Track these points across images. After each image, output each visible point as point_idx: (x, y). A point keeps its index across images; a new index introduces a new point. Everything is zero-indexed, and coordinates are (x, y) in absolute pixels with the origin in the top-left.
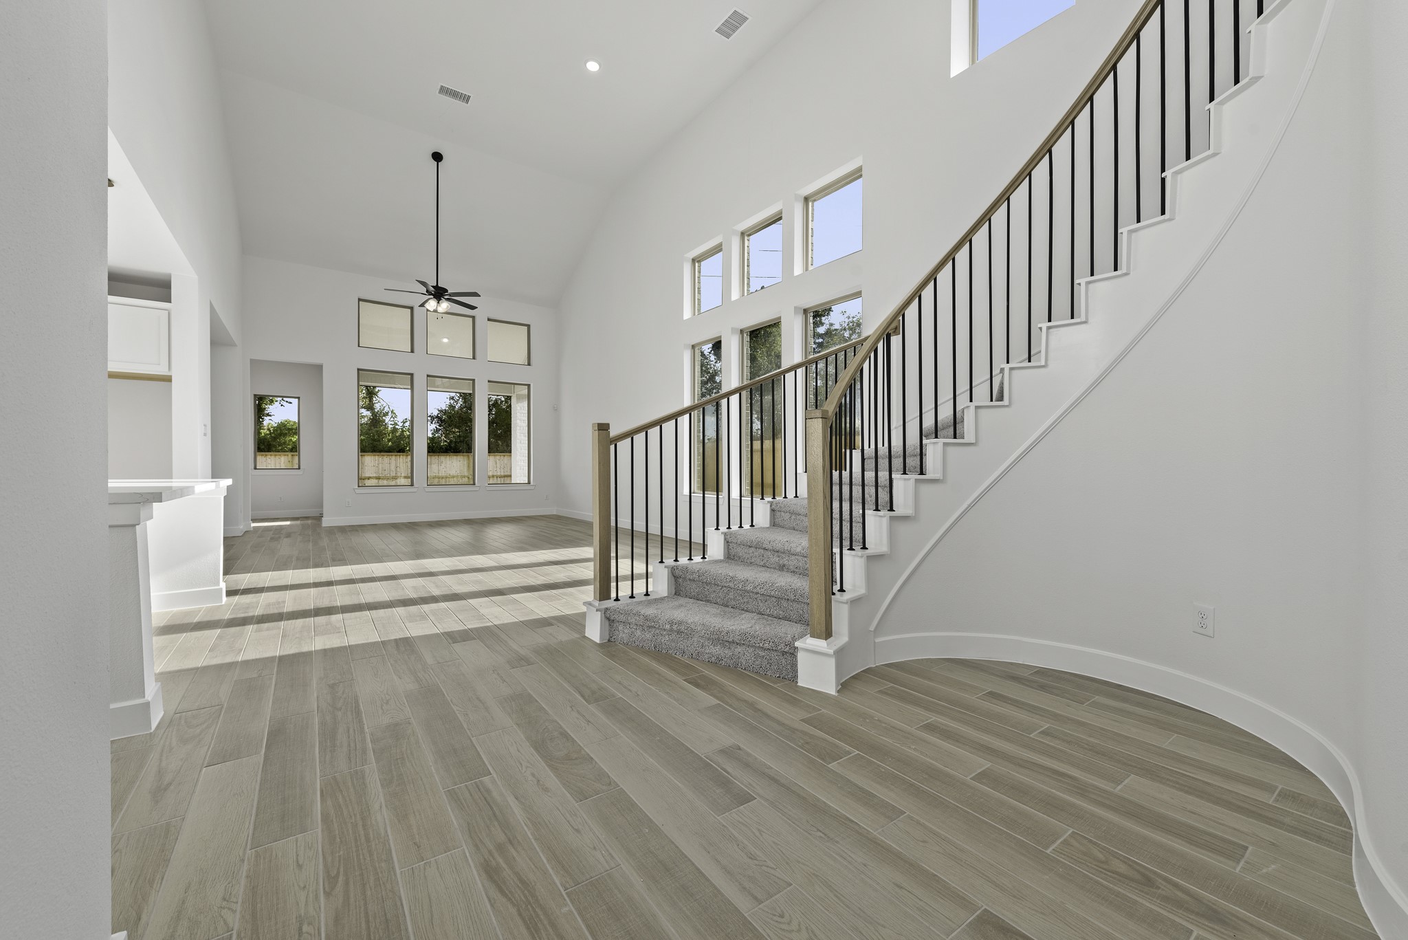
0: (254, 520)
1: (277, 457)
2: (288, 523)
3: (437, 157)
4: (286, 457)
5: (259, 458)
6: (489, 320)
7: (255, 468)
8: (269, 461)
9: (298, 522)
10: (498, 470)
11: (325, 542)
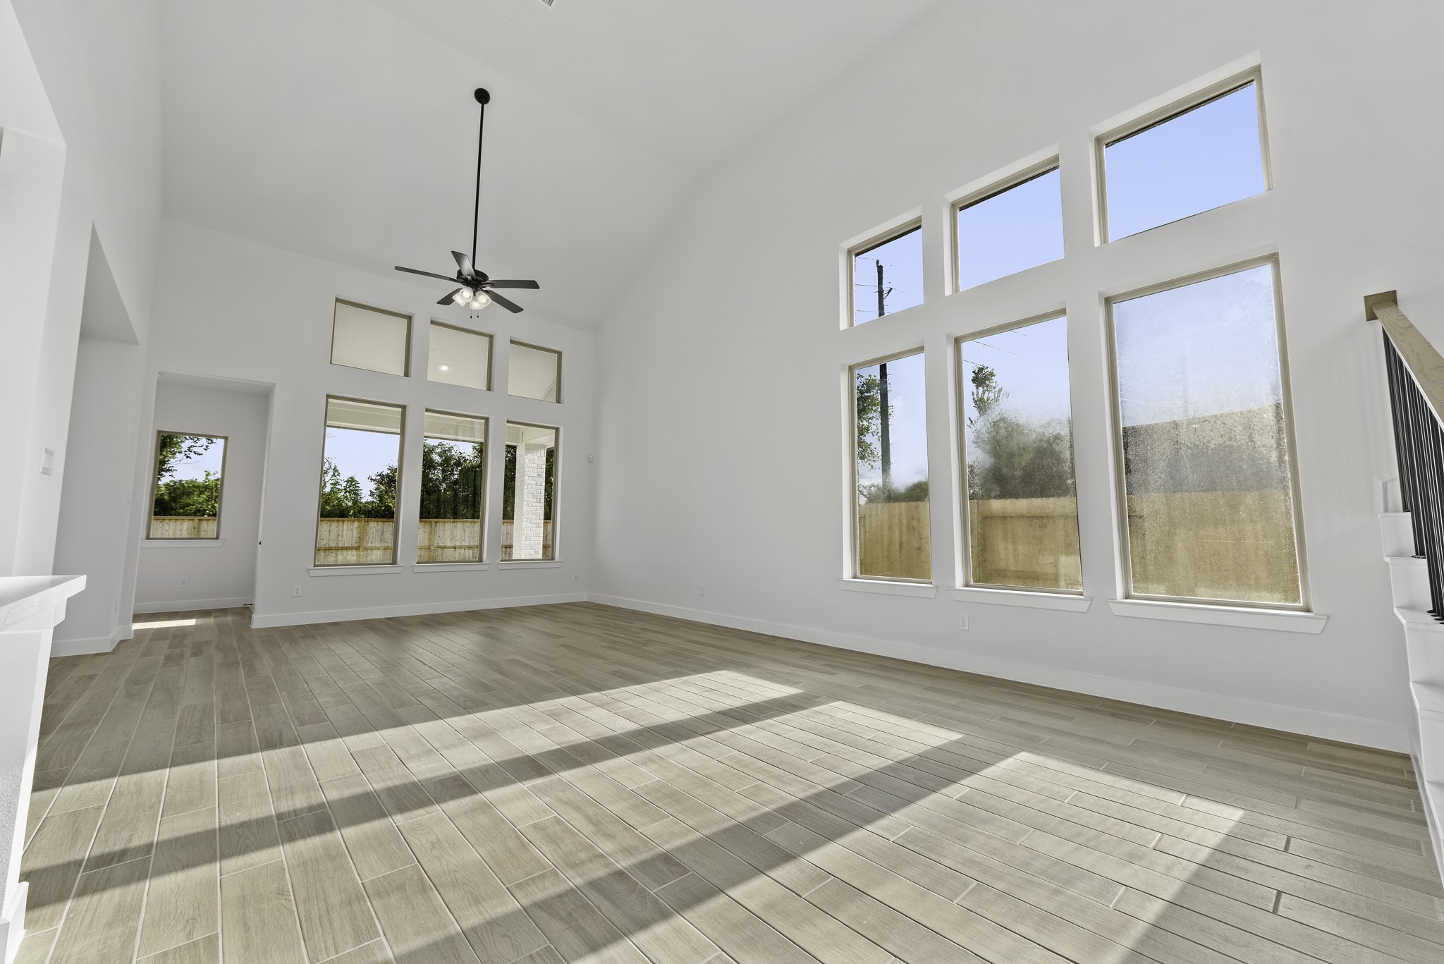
0: (138, 618)
1: (179, 522)
2: (191, 622)
3: (482, 96)
4: (191, 522)
5: (154, 523)
6: (512, 342)
7: (148, 538)
8: (166, 527)
9: (210, 621)
10: (467, 540)
11: (266, 666)
